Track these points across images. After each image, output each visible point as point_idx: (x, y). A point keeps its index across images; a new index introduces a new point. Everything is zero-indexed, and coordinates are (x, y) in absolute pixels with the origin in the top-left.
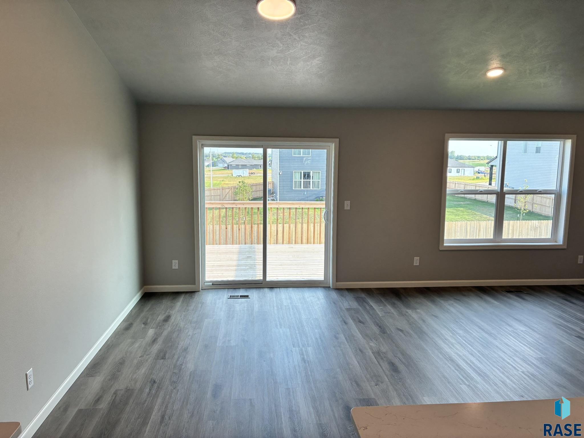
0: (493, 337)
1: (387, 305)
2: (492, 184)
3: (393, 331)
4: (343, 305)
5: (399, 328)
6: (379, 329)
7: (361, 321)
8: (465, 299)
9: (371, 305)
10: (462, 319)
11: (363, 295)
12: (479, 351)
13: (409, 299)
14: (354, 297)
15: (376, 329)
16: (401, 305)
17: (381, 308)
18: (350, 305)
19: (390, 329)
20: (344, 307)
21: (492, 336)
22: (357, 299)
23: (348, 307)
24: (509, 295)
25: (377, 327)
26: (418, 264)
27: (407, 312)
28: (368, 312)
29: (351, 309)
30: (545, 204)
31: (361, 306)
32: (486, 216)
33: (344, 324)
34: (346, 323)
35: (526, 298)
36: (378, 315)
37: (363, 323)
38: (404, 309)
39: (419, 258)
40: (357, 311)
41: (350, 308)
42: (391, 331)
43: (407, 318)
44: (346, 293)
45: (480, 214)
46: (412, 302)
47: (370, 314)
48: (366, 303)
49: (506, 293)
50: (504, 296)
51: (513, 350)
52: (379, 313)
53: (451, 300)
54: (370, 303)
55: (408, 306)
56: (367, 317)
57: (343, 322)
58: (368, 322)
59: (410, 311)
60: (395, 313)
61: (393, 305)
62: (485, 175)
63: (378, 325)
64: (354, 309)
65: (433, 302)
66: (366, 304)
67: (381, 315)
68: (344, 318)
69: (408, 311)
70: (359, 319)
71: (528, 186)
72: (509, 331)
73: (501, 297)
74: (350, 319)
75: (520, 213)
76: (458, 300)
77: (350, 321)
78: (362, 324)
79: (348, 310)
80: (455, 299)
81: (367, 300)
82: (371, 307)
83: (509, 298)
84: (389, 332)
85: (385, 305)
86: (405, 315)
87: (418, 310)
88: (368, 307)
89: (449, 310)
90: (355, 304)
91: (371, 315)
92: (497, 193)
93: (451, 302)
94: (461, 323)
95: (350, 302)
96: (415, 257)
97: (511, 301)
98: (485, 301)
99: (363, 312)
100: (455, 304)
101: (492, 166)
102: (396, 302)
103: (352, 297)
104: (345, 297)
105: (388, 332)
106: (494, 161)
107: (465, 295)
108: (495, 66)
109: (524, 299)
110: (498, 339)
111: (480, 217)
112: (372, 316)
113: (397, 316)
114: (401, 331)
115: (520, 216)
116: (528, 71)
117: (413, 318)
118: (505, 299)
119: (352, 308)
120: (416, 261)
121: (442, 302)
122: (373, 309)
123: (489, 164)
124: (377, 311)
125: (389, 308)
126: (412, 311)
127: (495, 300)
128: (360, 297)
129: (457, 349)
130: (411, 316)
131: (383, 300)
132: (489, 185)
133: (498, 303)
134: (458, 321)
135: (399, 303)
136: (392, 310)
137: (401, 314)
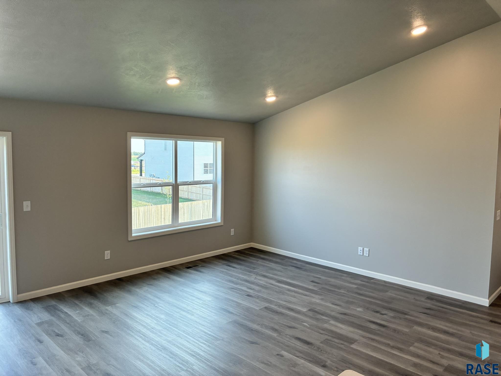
0: (190, 313)
1: (84, 307)
2: (142, 175)
3: (98, 336)
4: (31, 320)
5: (104, 330)
6: (82, 338)
7: (59, 334)
8: (156, 282)
9: (65, 311)
10: (160, 303)
11: (53, 302)
12: (184, 332)
13: (105, 294)
14: (43, 308)
15: (78, 339)
16: (99, 303)
17: (78, 312)
18: (40, 319)
19: (94, 334)
20: (33, 322)
21: (188, 313)
22: (48, 309)
23: (38, 322)
24: (189, 270)
25: (79, 336)
26: (109, 258)
27: (107, 310)
28: (65, 322)
29: (43, 322)
30: (183, 189)
31: (53, 316)
32: (141, 202)
33: (39, 343)
34: (41, 342)
35: (203, 270)
36: (76, 321)
37: (62, 336)
38: (103, 308)
39: (110, 251)
40: (50, 323)
41: (41, 322)
42: (96, 336)
43: (108, 316)
44: (32, 304)
45: (136, 200)
46: (109, 296)
47: (66, 323)
48: (59, 310)
49: (187, 269)
50: (186, 272)
51: (209, 320)
52: (77, 319)
53: (145, 287)
54: (63, 310)
55: (106, 303)
56: (63, 327)
57: (36, 341)
58: (67, 333)
59: (109, 308)
60: (94, 314)
61: (90, 305)
62: (135, 167)
63: (79, 333)
64: (46, 322)
65: (129, 291)
66: (59, 312)
67: (79, 321)
68: (37, 336)
69: (107, 308)
70: (56, 332)
71: (170, 176)
72: (200, 304)
73: (184, 274)
74: (44, 334)
75: (167, 197)
76: (151, 285)
77: (46, 338)
78: (60, 338)
79: (39, 324)
80: (148, 284)
81: (59, 307)
82: (66, 314)
83: (190, 273)
84: (95, 338)
85: (81, 308)
86: (106, 313)
87: (117, 305)
88: (62, 316)
89: (146, 297)
90: (45, 316)
91: (68, 324)
92: (172, 185)
93: (146, 288)
94: (160, 308)
95: (39, 315)
96: (105, 252)
97: (192, 276)
98: (173, 280)
99: (58, 322)
100: (150, 290)
101: (141, 160)
102: (92, 301)
103: (41, 308)
104: (32, 310)
105: (93, 339)
106: (142, 156)
107: (155, 279)
108: (173, 75)
109: (201, 272)
110: (195, 314)
111: (137, 203)
112: (71, 325)
113: (98, 317)
114: (106, 332)
115: (167, 200)
116: (197, 84)
117: (115, 315)
118: (188, 275)
119: (44, 320)
120: (107, 255)
121: (138, 290)
122: (69, 315)
123: (139, 159)
124: (74, 317)
125: (87, 310)
126: (111, 307)
127: (180, 277)
128: (50, 306)
129: (165, 335)
130: (112, 313)
131: (77, 302)
132: (140, 176)
133: (184, 280)
134: (158, 306)
135: (95, 302)
136: (90, 312)
137: (102, 313)
